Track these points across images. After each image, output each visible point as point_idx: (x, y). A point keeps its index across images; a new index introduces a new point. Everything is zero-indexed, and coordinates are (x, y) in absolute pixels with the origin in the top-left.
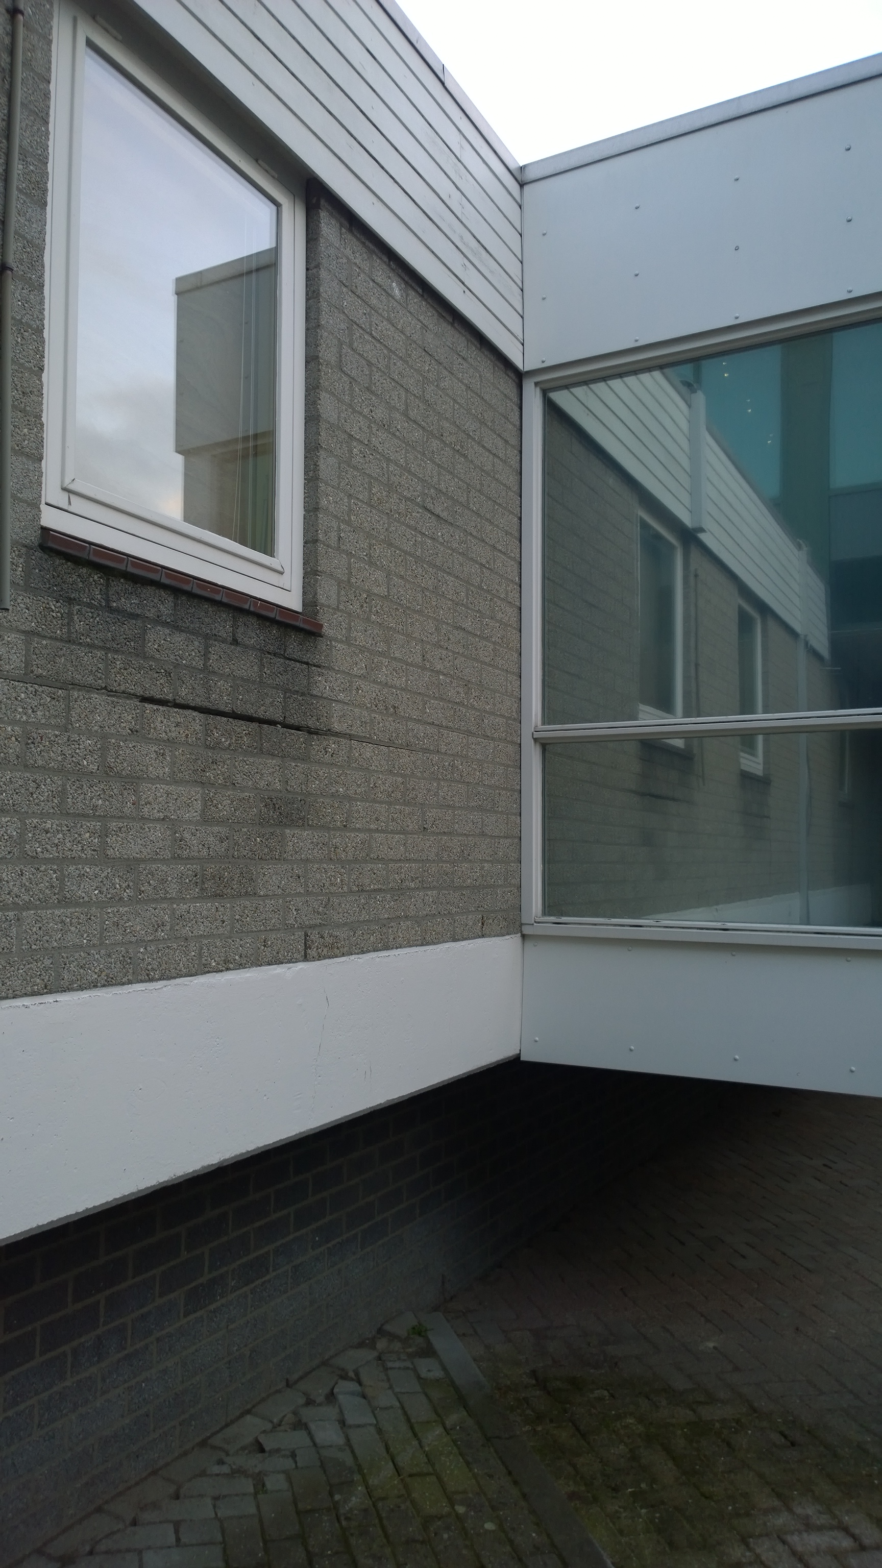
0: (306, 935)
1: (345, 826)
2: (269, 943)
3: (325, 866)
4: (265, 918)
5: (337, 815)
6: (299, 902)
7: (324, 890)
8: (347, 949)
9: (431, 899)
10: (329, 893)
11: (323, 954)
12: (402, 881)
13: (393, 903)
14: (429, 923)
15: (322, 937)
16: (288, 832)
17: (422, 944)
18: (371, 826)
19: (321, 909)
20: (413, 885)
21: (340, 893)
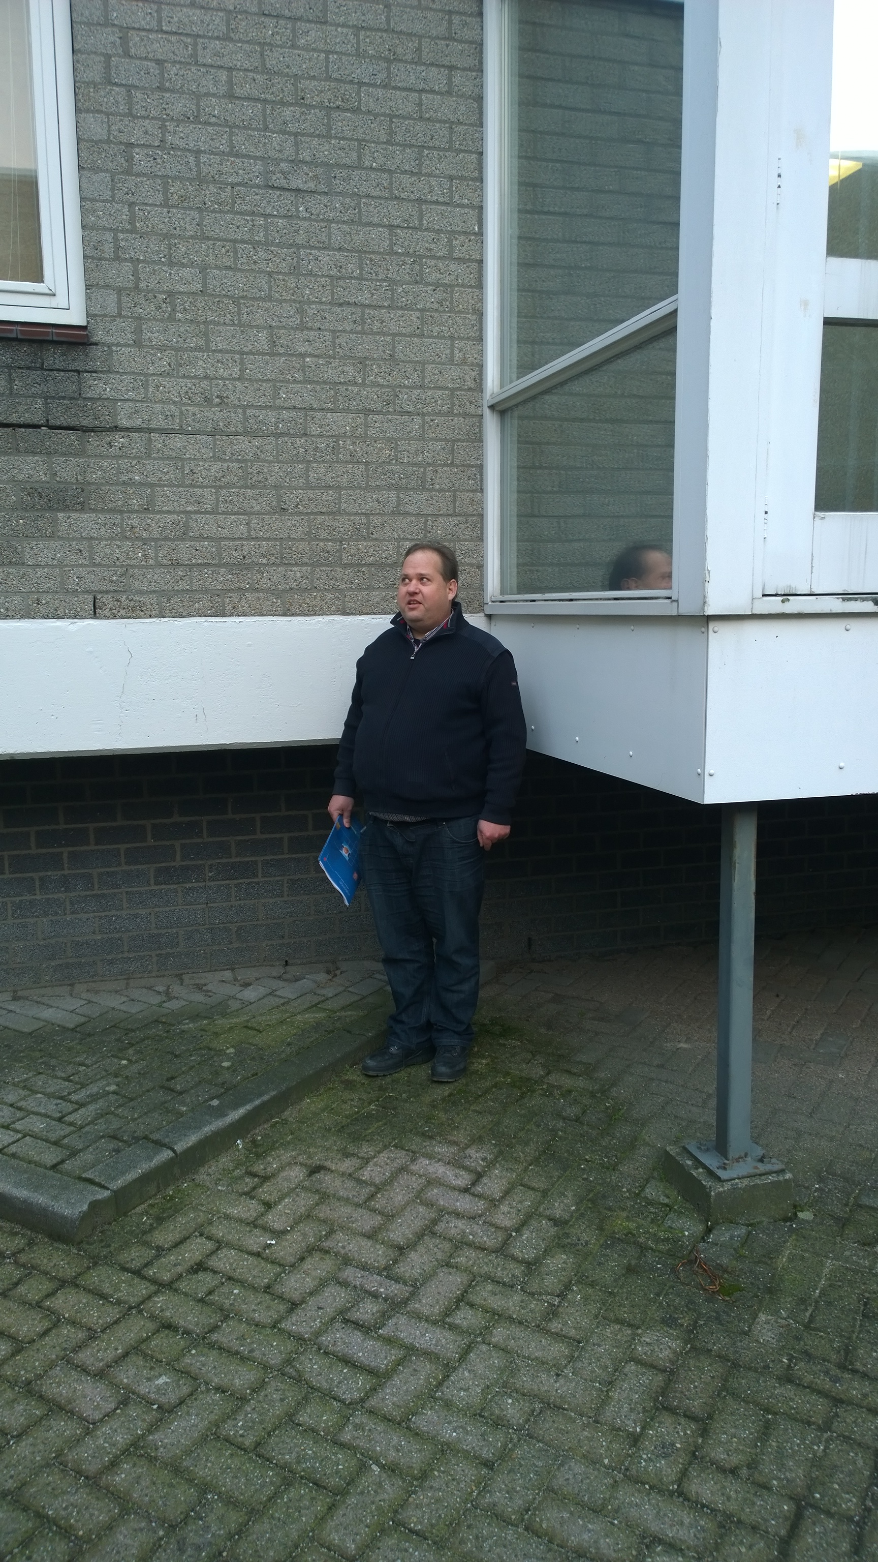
0: (95, 598)
1: (145, 509)
2: (44, 602)
3: (118, 543)
4: (37, 583)
5: (133, 499)
6: (83, 571)
7: (118, 563)
8: (157, 612)
9: (298, 574)
10: (127, 565)
11: (119, 614)
12: (244, 558)
13: (230, 576)
14: (296, 596)
15: (118, 601)
16: (61, 515)
17: (284, 615)
18: (189, 509)
19: (114, 578)
20: (264, 561)
21: (143, 565)
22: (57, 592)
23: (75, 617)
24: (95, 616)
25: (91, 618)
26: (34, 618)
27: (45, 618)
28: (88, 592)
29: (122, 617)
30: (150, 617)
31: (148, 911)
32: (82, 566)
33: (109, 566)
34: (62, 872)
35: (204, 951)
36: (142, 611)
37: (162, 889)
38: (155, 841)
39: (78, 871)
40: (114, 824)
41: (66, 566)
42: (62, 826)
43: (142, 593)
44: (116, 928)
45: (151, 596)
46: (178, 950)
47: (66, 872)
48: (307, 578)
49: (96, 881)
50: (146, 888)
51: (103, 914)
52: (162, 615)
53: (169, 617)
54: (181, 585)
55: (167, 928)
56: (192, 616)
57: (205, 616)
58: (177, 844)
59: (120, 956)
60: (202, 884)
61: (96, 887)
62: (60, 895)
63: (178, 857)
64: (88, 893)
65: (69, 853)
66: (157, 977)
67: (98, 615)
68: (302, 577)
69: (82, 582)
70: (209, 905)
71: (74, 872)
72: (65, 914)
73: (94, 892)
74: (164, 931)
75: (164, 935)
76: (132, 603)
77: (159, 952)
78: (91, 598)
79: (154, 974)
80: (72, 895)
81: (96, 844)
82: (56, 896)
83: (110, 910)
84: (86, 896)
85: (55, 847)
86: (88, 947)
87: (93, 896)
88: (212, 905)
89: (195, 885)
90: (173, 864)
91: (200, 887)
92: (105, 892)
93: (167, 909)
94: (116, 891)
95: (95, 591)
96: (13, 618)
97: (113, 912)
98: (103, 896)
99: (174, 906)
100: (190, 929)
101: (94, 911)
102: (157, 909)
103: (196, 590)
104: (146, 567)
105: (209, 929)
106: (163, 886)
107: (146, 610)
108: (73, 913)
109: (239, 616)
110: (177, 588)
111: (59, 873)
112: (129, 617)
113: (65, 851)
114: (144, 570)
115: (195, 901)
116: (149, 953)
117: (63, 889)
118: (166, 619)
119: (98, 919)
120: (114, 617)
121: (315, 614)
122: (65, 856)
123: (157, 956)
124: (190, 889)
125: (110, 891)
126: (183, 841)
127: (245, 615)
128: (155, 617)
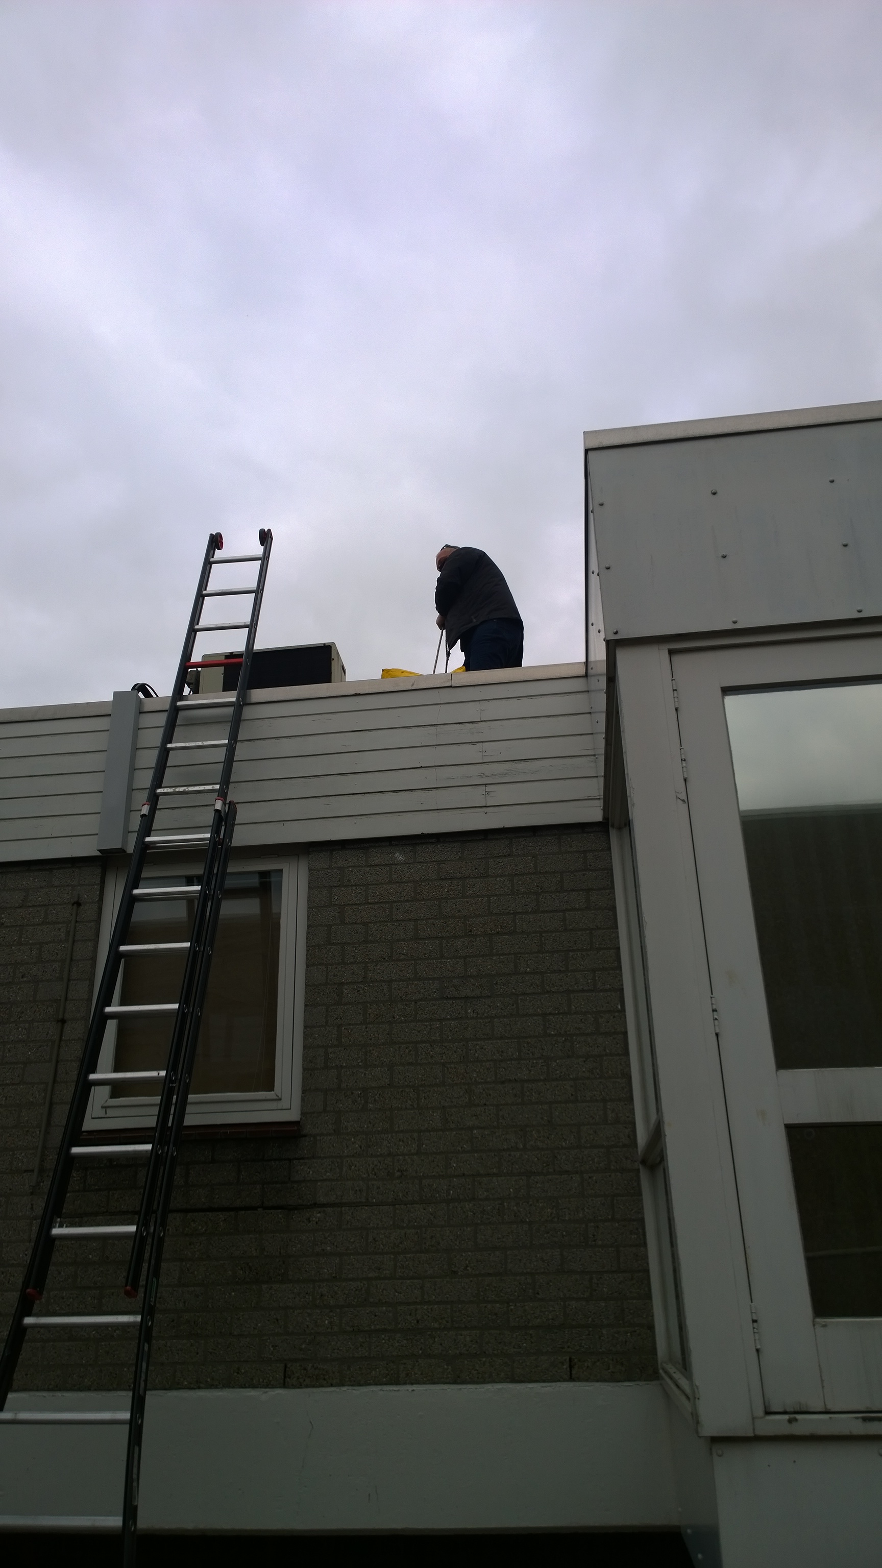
0: (286, 1367)
1: (334, 1277)
2: (243, 1371)
3: (309, 1311)
4: (239, 1353)
5: (324, 1269)
6: (276, 1340)
7: (307, 1331)
8: (338, 1381)
9: (468, 1339)
10: (315, 1333)
12: (418, 1322)
13: (405, 1342)
14: (466, 1362)
16: (264, 1286)
17: (455, 1382)
18: (371, 1275)
19: (303, 1346)
20: (436, 1325)
22: (255, 1362)
23: (267, 1387)
24: (284, 1386)
25: (280, 1387)
26: (233, 1387)
27: (242, 1388)
28: (280, 1360)
29: (307, 1386)
30: (332, 1385)
32: (278, 1335)
33: (298, 1334)
36: (325, 1379)
41: (265, 1335)
43: (326, 1360)
45: (333, 1363)
48: (477, 1342)
52: (342, 1384)
53: (349, 1385)
54: (362, 1352)
56: (369, 1385)
57: (381, 1385)
67: (286, 1384)
68: (472, 1341)
69: (276, 1351)
76: (317, 1372)
78: (282, 1366)
95: (286, 1360)
103: (373, 1357)
104: (331, 1334)
107: (329, 1379)
109: (412, 1384)
110: (356, 1355)
114: (329, 1337)
118: (345, 1388)
121: (484, 1382)
127: (418, 1382)
128: (336, 1386)
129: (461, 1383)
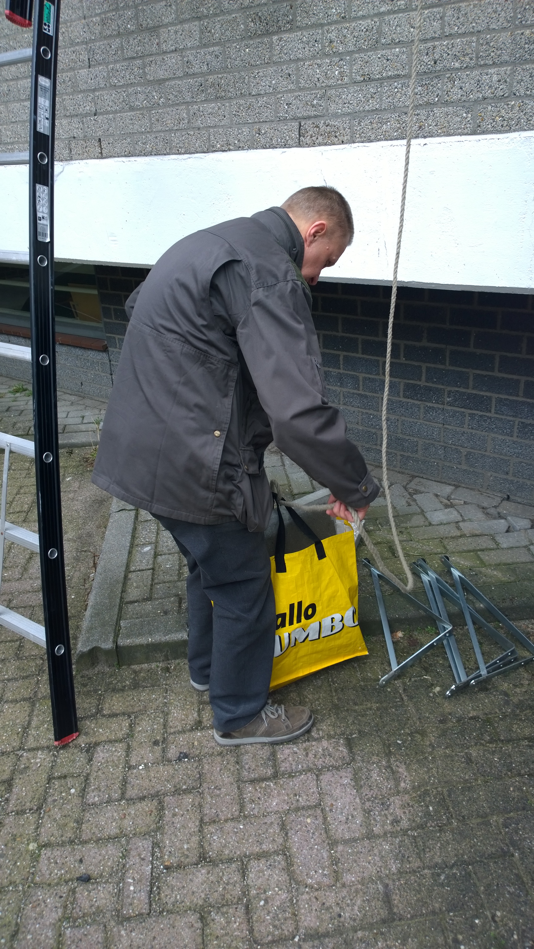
0: (300, 125)
1: (343, 18)
2: (263, 131)
3: (319, 61)
4: (258, 113)
5: (332, 8)
6: (289, 97)
7: (318, 84)
8: (349, 137)
9: (495, 78)
10: (327, 86)
11: (317, 141)
12: (435, 63)
13: (420, 88)
14: (490, 108)
15: (317, 127)
16: (275, 38)
17: (474, 133)
18: (383, 9)
19: (315, 102)
20: (457, 65)
21: (340, 85)
22: (272, 121)
23: (285, 146)
24: (299, 145)
25: (296, 146)
26: (256, 148)
27: (264, 148)
28: (295, 119)
29: (320, 145)
30: (343, 142)
31: (397, 417)
32: (291, 91)
33: (310, 89)
34: (339, 371)
35: (437, 463)
36: (336, 137)
37: (408, 403)
38: (406, 360)
39: (349, 372)
40: (376, 339)
41: (279, 93)
42: (340, 334)
43: (336, 116)
44: (372, 425)
45: (344, 119)
46: (417, 456)
47: (341, 371)
48: (506, 81)
49: (361, 383)
50: (397, 399)
51: (364, 411)
52: (352, 141)
53: (358, 142)
54: (373, 104)
55: (410, 435)
56: (379, 140)
57: (391, 140)
58: (424, 366)
59: (374, 447)
60: (441, 406)
61: (361, 388)
62: (337, 388)
63: (423, 378)
64: (355, 391)
65: (344, 356)
66: (399, 472)
67: (301, 143)
68: (499, 81)
69: (289, 109)
70: (445, 426)
71: (346, 372)
72: (339, 404)
73: (360, 392)
74: (407, 438)
75: (407, 440)
76: (328, 129)
77: (402, 453)
78: (296, 124)
79: (397, 469)
80: (345, 390)
81: (363, 354)
82: (334, 388)
83: (369, 409)
84: (353, 393)
85: (335, 350)
86: (353, 434)
87: (359, 395)
88: (447, 427)
89: (436, 406)
90: (418, 383)
91: (439, 409)
92: (368, 394)
93: (412, 420)
94: (374, 395)
95: (299, 118)
96: (243, 149)
97: (371, 412)
98: (366, 397)
99: (416, 418)
100: (427, 442)
101: (358, 407)
102: (403, 418)
103: (385, 109)
104: (342, 86)
105: (443, 446)
106: (409, 400)
107: (340, 135)
108: (344, 404)
109: (425, 137)
110: (367, 108)
111: (337, 371)
112: (326, 144)
113: (342, 354)
114: (340, 90)
115: (434, 419)
116: (395, 452)
117: (339, 384)
118: (355, 145)
119: (360, 414)
120: (314, 145)
121: (510, 130)
122: (341, 358)
123: (401, 455)
124: (430, 407)
125: (370, 394)
126: (429, 365)
127: (431, 135)
128: (346, 143)
129: (480, 134)
